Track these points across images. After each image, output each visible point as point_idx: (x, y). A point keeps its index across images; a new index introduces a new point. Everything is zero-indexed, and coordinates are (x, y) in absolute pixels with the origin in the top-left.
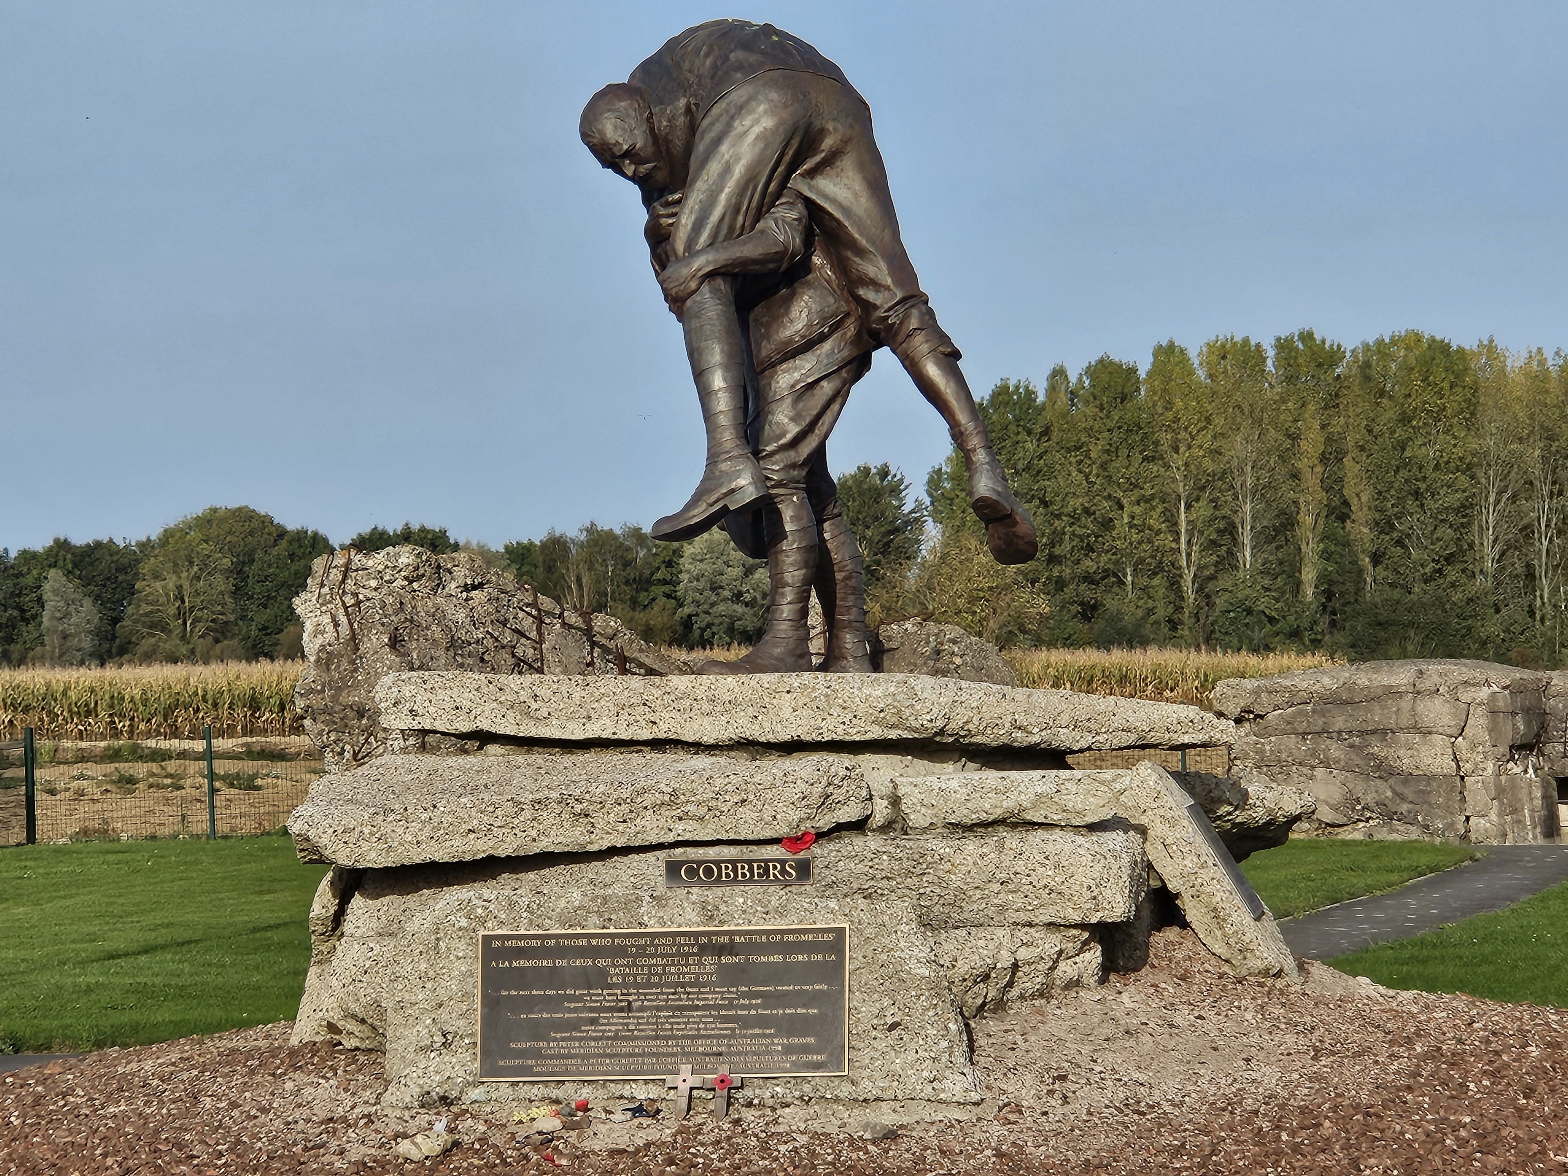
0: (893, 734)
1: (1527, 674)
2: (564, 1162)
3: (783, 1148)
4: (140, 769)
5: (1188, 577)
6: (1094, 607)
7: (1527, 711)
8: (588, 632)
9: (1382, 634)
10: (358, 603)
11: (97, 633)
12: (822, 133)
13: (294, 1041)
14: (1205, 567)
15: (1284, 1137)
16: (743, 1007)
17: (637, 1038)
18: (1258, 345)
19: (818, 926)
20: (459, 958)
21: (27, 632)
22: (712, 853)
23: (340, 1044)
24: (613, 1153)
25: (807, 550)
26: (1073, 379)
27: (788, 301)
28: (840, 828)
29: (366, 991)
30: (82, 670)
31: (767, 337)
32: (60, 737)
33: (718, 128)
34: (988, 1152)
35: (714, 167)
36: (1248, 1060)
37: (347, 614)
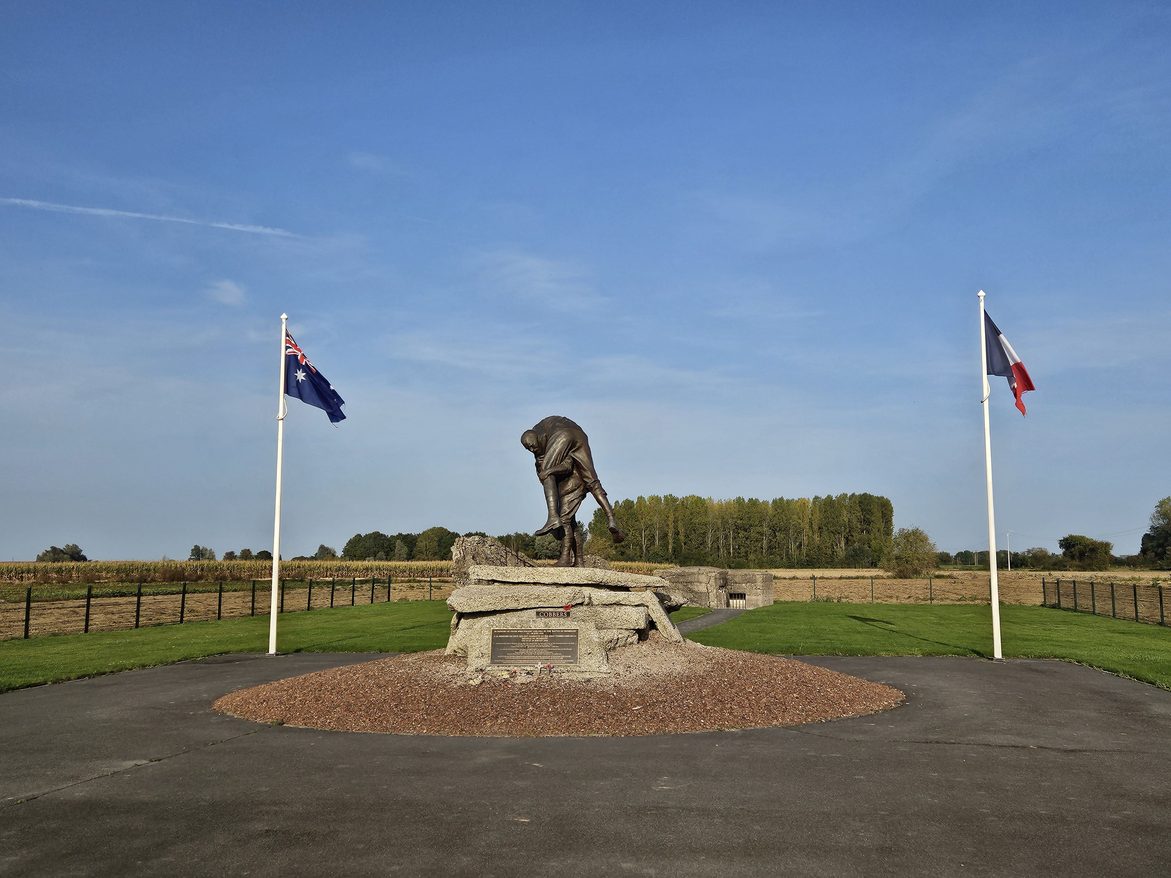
0: (590, 582)
1: (723, 570)
2: (510, 686)
3: (563, 683)
4: (415, 585)
5: (644, 546)
6: (624, 553)
7: (723, 578)
8: (517, 556)
9: (686, 560)
10: (465, 549)
11: (407, 554)
12: (577, 442)
13: (446, 654)
14: (648, 545)
15: (683, 683)
16: (554, 648)
17: (528, 655)
18: (660, 497)
19: (572, 628)
20: (486, 635)
21: (392, 553)
22: (547, 610)
23: (456, 655)
24: (522, 684)
25: (570, 539)
26: (620, 503)
27: (568, 481)
28: (577, 604)
29: (464, 642)
30: (403, 562)
31: (563, 489)
32: (397, 577)
33: (553, 441)
34: (612, 686)
35: (552, 450)
36: (673, 664)
37: (463, 551)
